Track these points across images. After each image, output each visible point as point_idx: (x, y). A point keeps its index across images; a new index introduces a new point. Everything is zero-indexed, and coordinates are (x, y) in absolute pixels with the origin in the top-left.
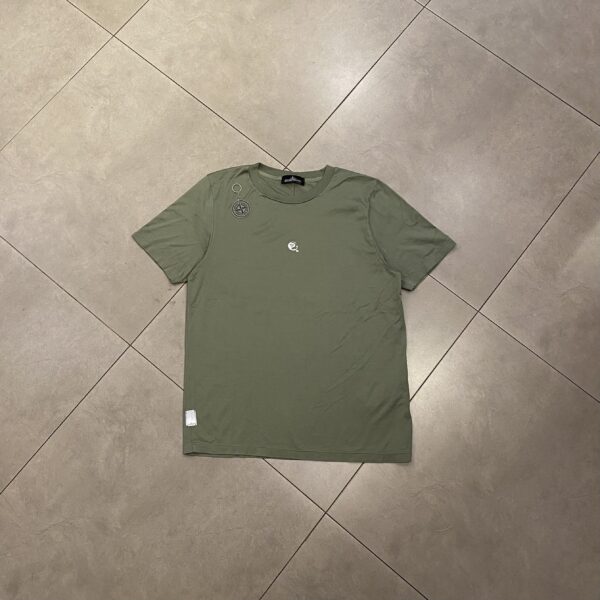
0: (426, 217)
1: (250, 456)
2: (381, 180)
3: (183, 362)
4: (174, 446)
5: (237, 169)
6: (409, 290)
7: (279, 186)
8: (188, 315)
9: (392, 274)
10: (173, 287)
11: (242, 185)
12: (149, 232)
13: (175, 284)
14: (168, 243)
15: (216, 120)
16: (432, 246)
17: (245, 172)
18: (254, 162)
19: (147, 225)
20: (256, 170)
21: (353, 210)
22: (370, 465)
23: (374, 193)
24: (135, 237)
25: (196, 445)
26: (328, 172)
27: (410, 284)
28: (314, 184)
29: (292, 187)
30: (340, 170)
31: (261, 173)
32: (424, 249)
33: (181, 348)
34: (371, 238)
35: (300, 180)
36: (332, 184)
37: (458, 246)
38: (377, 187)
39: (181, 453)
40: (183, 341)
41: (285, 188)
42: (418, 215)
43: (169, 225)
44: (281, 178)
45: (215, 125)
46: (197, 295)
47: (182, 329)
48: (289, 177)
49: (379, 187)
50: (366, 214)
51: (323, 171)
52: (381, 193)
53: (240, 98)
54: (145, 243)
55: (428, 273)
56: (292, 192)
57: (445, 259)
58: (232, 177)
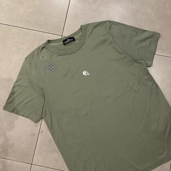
3: (62, 159)
5: (38, 48)
6: (150, 67)
7: (63, 47)
8: (53, 134)
9: (139, 63)
10: (37, 124)
11: (45, 55)
12: (10, 102)
15: (15, 29)
16: (149, 40)
17: (43, 48)
18: (45, 41)
19: (8, 100)
20: (48, 45)
21: (105, 41)
23: (110, 27)
24: (5, 108)
26: (83, 29)
27: (148, 63)
28: (80, 38)
29: (70, 44)
30: (88, 25)
31: (52, 44)
32: (147, 43)
33: (57, 152)
35: (72, 39)
36: (88, 33)
37: (161, 34)
40: (57, 148)
41: (67, 47)
42: (136, 29)
44: (62, 43)
45: (16, 32)
46: (52, 122)
47: (53, 142)
48: (66, 40)
49: (111, 24)
50: (112, 40)
51: (81, 29)
52: (113, 26)
53: (22, 13)
54: (12, 109)
55: (154, 54)
56: (71, 46)
57: (158, 42)
58: (38, 54)
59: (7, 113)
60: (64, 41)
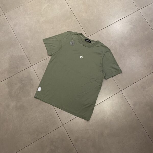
0: (117, 63)
1: (50, 104)
2: (110, 49)
3: (43, 75)
4: (33, 94)
5: (76, 33)
6: (106, 79)
8: (49, 64)
9: (103, 73)
10: (48, 56)
11: (75, 37)
12: (47, 40)
13: (49, 55)
14: (51, 45)
15: (75, 19)
16: (116, 70)
17: (77, 34)
18: (81, 33)
19: (48, 38)
21: (100, 54)
22: (79, 118)
23: (107, 52)
24: (44, 40)
25: (38, 96)
26: (98, 42)
27: (107, 77)
28: (93, 44)
29: (87, 42)
30: (101, 43)
31: (81, 36)
32: (114, 70)
33: (44, 71)
34: (101, 62)
35: (90, 41)
36: (97, 45)
37: (122, 73)
38: (108, 50)
39: (34, 97)
40: (45, 70)
41: (85, 42)
43: (53, 40)
44: (85, 39)
45: (74, 20)
46: (53, 60)
47: (46, 67)
48: (87, 40)
49: (109, 51)
50: (103, 57)
51: (96, 41)
52: (109, 52)
53: (83, 15)
54: (45, 42)
55: (112, 77)
56: (87, 43)
57: (118, 75)
58: (73, 34)
59: (43, 42)
60: (86, 39)
